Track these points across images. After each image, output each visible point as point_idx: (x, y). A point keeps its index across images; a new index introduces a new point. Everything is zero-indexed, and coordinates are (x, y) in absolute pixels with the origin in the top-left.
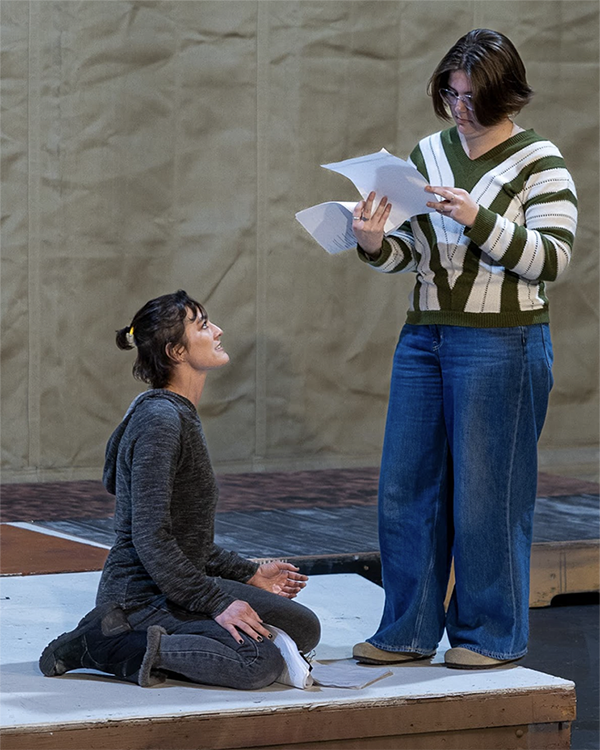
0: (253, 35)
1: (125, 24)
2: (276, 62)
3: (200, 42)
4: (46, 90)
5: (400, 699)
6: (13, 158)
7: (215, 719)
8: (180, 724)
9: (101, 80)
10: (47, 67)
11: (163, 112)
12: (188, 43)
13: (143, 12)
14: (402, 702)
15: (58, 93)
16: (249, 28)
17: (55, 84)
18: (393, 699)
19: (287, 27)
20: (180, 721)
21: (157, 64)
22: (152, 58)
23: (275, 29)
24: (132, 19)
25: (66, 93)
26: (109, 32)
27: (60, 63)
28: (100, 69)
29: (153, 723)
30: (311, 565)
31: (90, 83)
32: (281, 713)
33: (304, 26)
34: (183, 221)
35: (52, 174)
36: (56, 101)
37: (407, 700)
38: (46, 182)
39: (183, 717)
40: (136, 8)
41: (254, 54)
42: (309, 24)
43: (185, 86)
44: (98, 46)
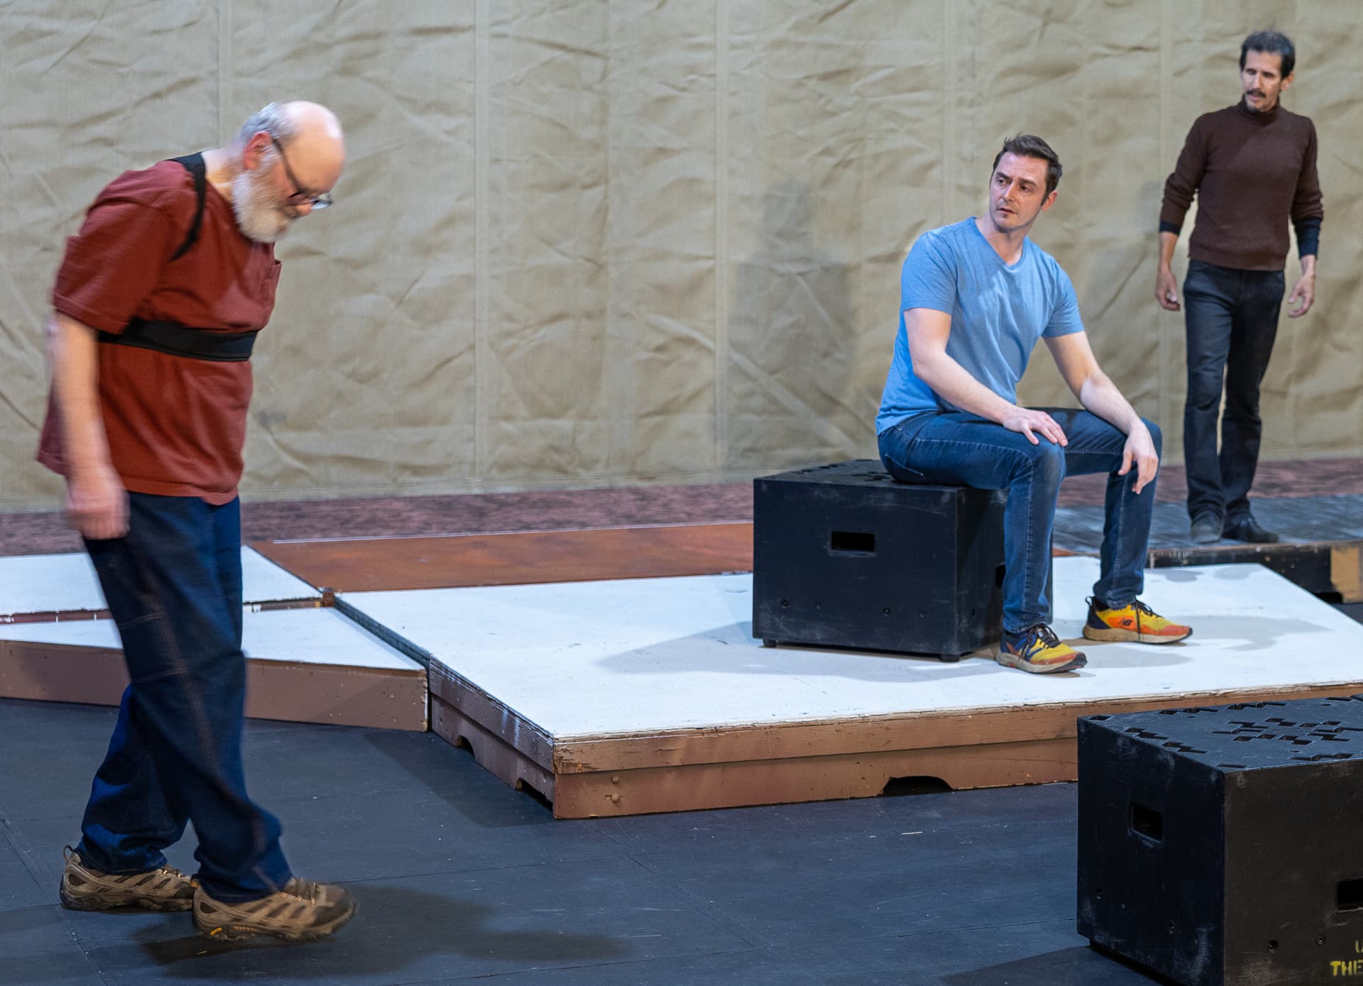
0: (1156, 49)
1: (1035, 38)
2: (1179, 74)
3: (1106, 56)
4: (961, 102)
5: (1304, 686)
6: (929, 167)
7: (1127, 704)
8: (1092, 709)
9: (1014, 91)
10: (961, 80)
11: (1071, 122)
12: (1095, 56)
13: (1052, 27)
14: (1306, 689)
15: (972, 104)
16: (1153, 42)
17: (969, 96)
18: (1297, 686)
19: (1189, 41)
20: (1092, 706)
21: (1064, 77)
22: (1060, 71)
23: (1177, 43)
24: (1042, 34)
25: (979, 104)
26: (1020, 46)
27: (974, 76)
28: (1011, 82)
29: (1067, 708)
30: (1214, 555)
31: (1002, 95)
32: (1189, 699)
33: (1206, 40)
34: (1090, 225)
35: (966, 181)
36: (970, 112)
37: (1311, 687)
38: (960, 188)
39: (1095, 702)
40: (1045, 24)
41: (1157, 67)
42: (1209, 39)
43: (1092, 97)
44: (1010, 60)
